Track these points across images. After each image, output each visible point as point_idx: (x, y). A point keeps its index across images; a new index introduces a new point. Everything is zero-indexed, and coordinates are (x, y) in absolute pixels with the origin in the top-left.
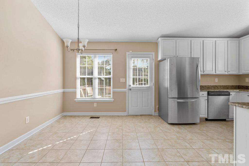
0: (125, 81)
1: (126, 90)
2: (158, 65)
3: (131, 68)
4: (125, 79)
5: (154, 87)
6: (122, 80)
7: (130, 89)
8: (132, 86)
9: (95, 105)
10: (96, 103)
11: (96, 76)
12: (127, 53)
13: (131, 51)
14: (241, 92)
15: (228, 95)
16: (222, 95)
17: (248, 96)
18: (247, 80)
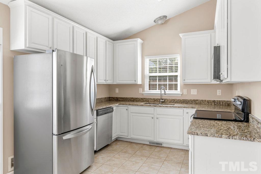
14: (120, 105)
15: (112, 111)
16: (108, 113)
17: (127, 110)
18: (117, 91)
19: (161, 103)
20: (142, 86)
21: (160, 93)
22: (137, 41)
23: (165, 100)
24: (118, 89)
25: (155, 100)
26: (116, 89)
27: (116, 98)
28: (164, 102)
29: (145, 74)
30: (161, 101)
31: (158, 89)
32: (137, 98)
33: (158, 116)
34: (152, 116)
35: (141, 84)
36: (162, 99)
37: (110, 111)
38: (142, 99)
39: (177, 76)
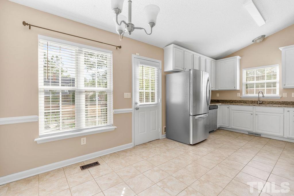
0: (130, 97)
1: (132, 110)
2: (165, 77)
3: (137, 78)
4: (130, 93)
5: (161, 104)
6: (127, 95)
7: (137, 109)
8: (139, 103)
9: (84, 141)
10: (85, 138)
11: (81, 88)
12: (133, 56)
13: (138, 54)
14: (222, 105)
15: (217, 108)
16: (215, 109)
17: (228, 108)
18: (218, 95)
19: (259, 104)
20: (240, 91)
21: (258, 96)
22: (236, 58)
23: (263, 102)
24: (218, 94)
25: (252, 102)
26: (217, 94)
27: (217, 100)
28: (262, 103)
29: (243, 82)
30: (259, 102)
31: (256, 94)
32: (235, 100)
33: (257, 113)
34: (252, 113)
35: (239, 89)
36: (260, 101)
37: (216, 107)
38: (240, 101)
39: (275, 83)
